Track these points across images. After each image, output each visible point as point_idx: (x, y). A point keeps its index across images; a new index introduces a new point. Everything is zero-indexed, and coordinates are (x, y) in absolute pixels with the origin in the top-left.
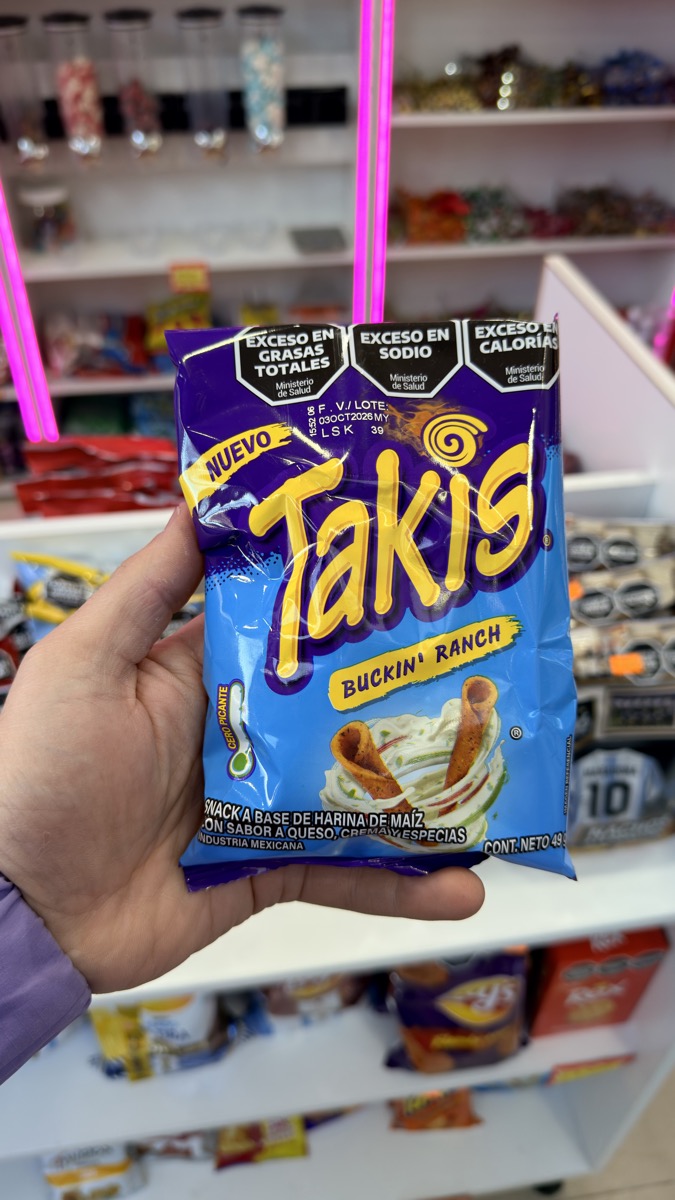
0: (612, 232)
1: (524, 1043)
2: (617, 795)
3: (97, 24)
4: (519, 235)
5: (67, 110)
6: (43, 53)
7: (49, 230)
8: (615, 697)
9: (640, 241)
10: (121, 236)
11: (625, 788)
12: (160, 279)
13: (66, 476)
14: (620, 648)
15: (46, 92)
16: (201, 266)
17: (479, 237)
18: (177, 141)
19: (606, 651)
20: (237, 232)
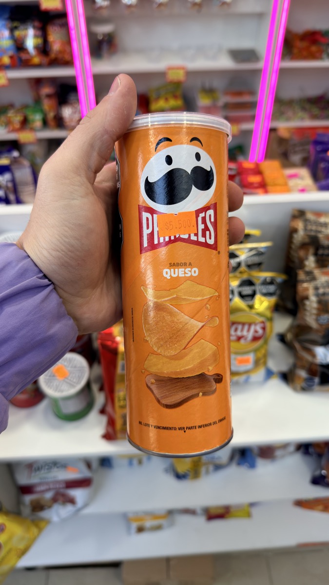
7: (105, 47)
12: (162, 74)
16: (183, 68)
20: (201, 51)
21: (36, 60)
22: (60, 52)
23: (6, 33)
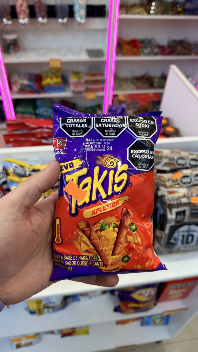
0: (184, 54)
1: (155, 305)
2: (190, 238)
4: (156, 54)
5: (18, 9)
7: (12, 47)
8: (191, 210)
9: (193, 57)
10: (34, 50)
11: (193, 236)
12: (47, 64)
13: (19, 132)
14: (194, 195)
15: (11, 3)
16: (59, 60)
17: (144, 54)
18: (52, 20)
19: (190, 195)
20: (70, 50)
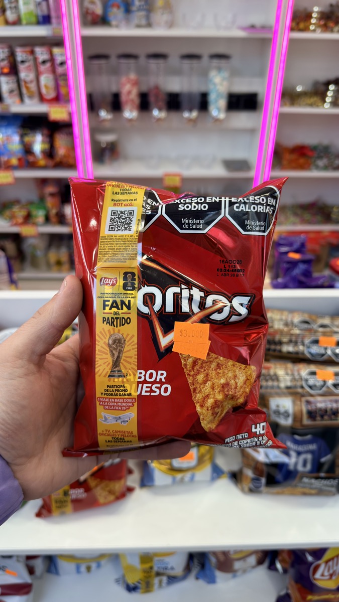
3: (142, 60)
4: (338, 168)
5: (123, 98)
6: (116, 72)
7: (107, 153)
10: (141, 159)
12: (159, 179)
15: (114, 89)
16: (179, 175)
17: (318, 168)
18: (174, 116)
20: (197, 160)
21: (42, 162)
22: (65, 156)
23: (16, 138)
